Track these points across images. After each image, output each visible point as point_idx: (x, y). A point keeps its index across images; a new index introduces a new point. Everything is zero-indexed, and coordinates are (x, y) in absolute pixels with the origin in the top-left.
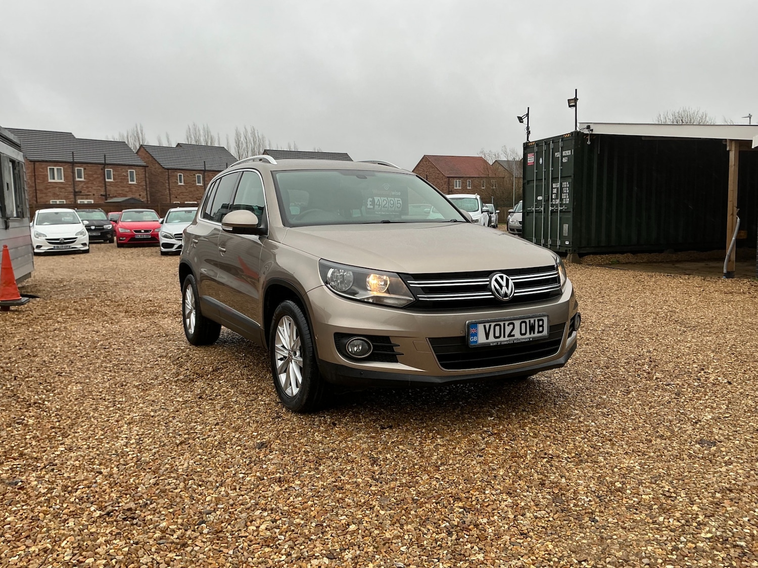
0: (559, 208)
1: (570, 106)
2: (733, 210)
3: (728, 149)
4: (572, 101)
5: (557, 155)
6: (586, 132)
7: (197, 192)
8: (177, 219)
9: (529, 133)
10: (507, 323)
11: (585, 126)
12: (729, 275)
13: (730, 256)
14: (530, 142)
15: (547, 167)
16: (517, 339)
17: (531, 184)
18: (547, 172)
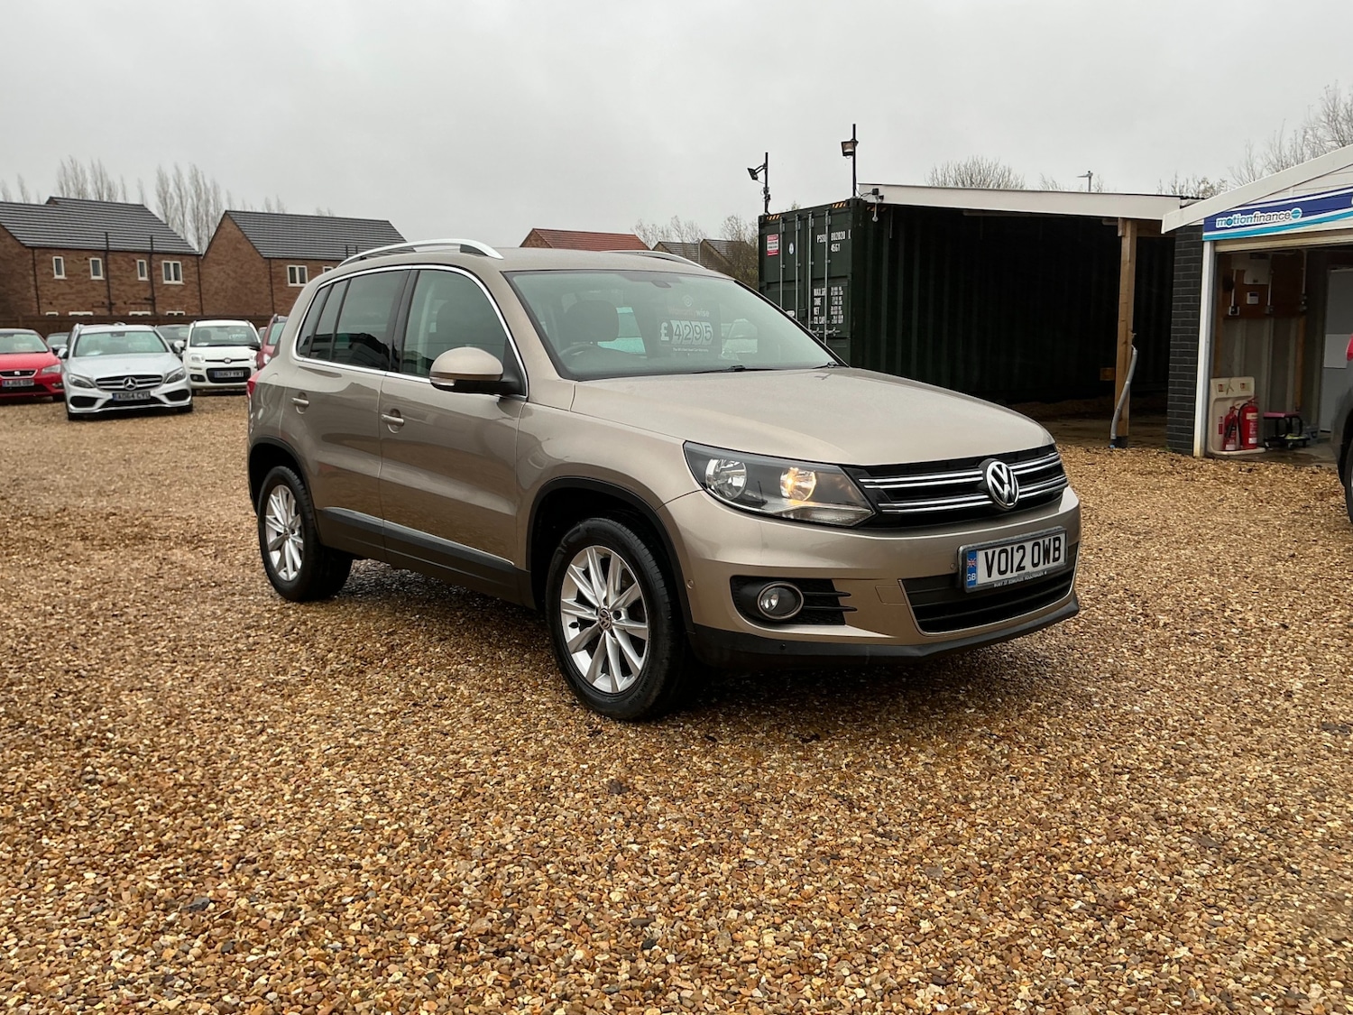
0: (826, 332)
1: (845, 154)
2: (1127, 335)
3: (1120, 234)
4: (848, 145)
5: (822, 238)
6: (872, 199)
7: (93, 293)
8: (97, 349)
9: (768, 198)
10: (1016, 547)
11: (870, 189)
12: (1120, 443)
13: (1121, 412)
14: (769, 215)
15: (803, 260)
16: (1028, 574)
17: (774, 289)
18: (803, 269)
